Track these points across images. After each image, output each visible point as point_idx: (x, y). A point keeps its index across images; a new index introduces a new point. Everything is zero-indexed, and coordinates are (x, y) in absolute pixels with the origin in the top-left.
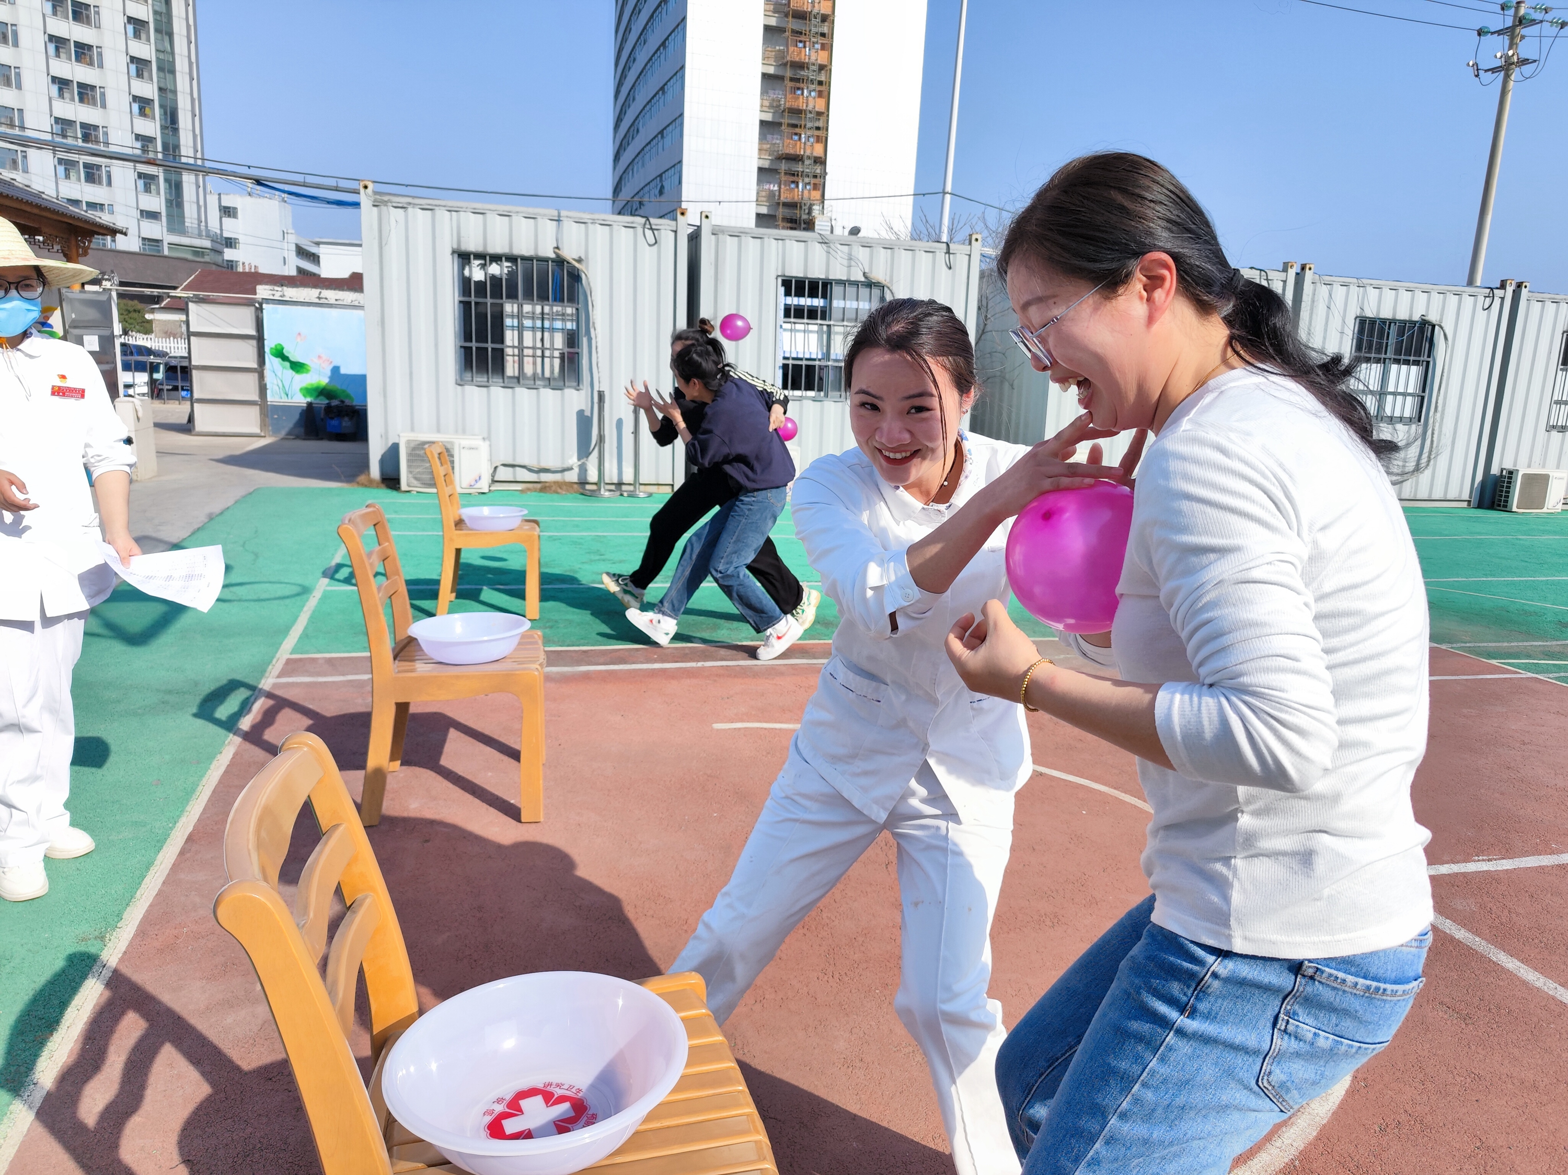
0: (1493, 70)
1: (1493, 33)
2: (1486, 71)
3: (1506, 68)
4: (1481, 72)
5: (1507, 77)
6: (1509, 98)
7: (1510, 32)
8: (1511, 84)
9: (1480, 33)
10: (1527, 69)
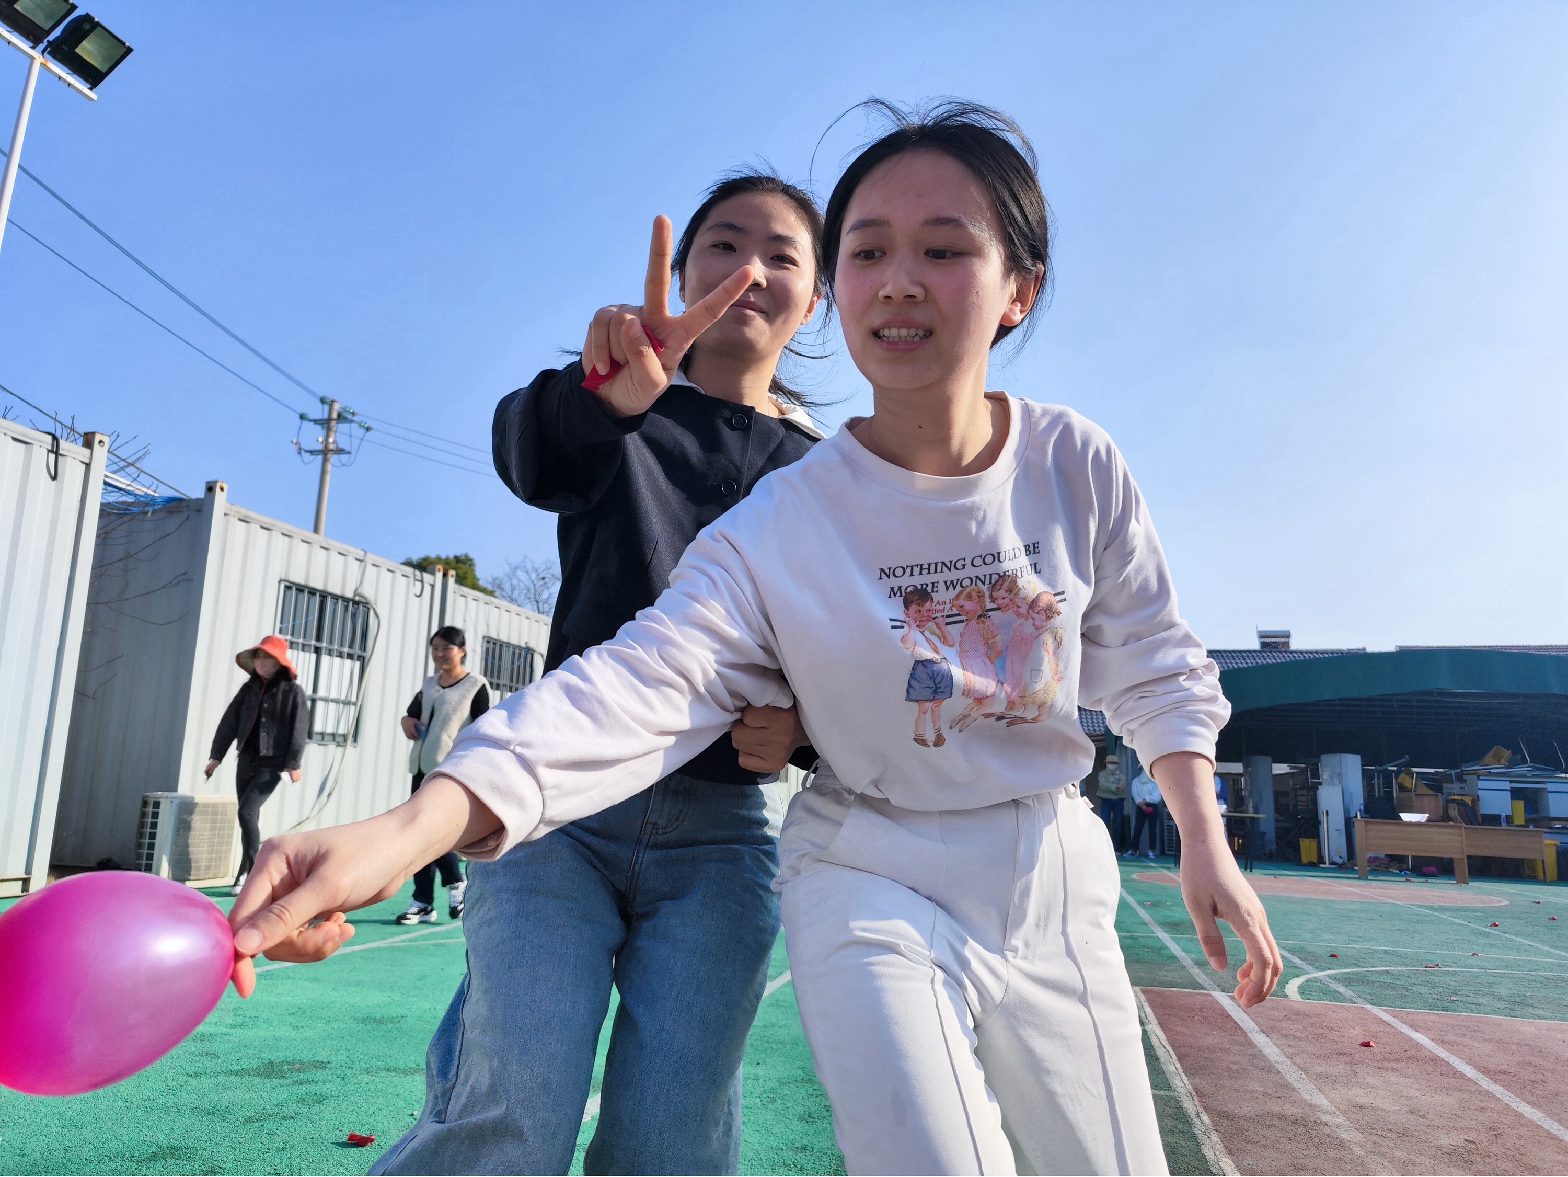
0: (312, 452)
1: (310, 421)
2: (306, 451)
3: (325, 452)
4: (303, 452)
5: (325, 461)
6: (328, 477)
7: (326, 424)
8: (329, 467)
9: (302, 417)
10: (344, 457)
